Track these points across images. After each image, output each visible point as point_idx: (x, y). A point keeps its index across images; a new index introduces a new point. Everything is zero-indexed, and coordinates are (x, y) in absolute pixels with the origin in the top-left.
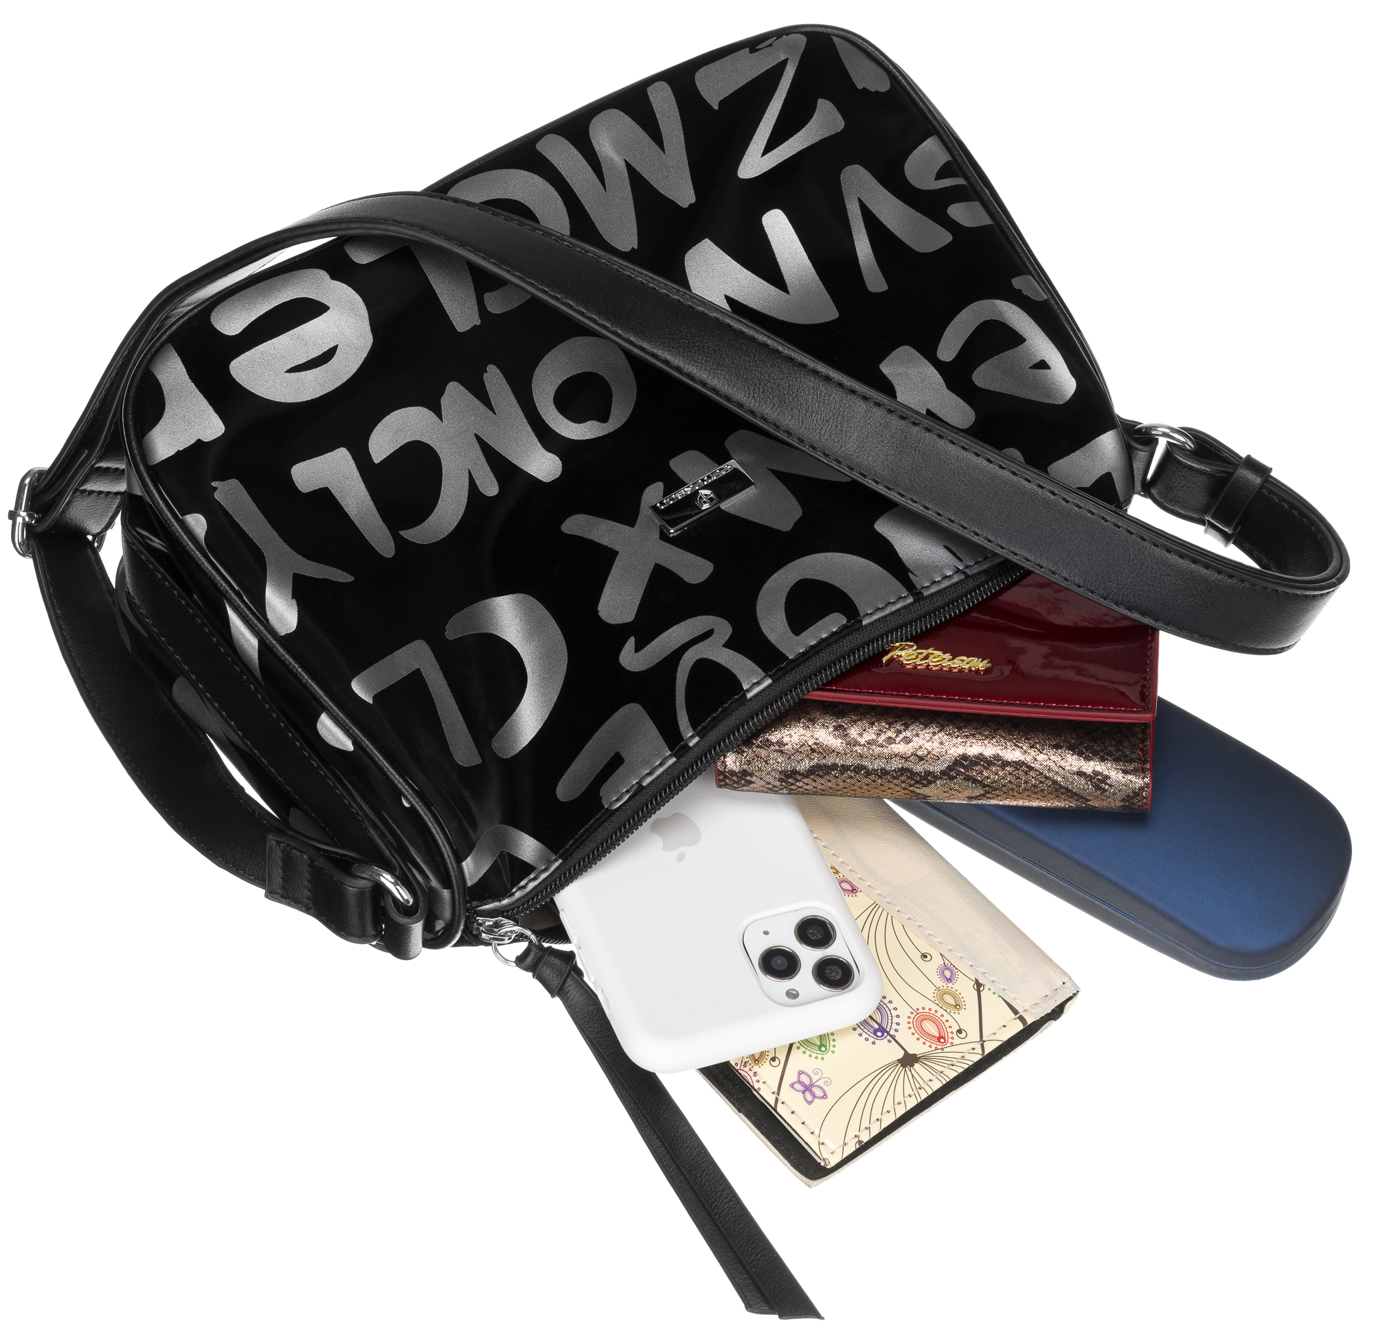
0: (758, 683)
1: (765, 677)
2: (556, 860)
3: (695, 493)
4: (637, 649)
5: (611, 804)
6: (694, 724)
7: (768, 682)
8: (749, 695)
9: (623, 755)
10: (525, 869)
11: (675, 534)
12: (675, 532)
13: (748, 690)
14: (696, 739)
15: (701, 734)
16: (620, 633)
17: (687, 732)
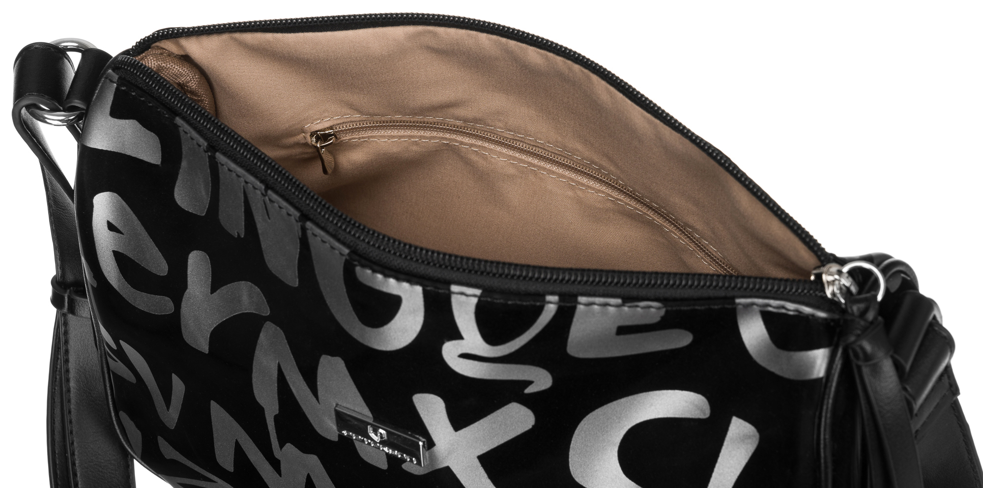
0: (462, 294)
1: (454, 293)
2: (739, 304)
3: (383, 443)
4: (530, 383)
5: (659, 308)
6: (539, 310)
7: (455, 288)
8: (478, 292)
9: (614, 330)
10: (769, 319)
11: (421, 438)
12: (420, 440)
13: (475, 296)
14: (549, 298)
15: (540, 297)
16: (532, 402)
17: (550, 309)
